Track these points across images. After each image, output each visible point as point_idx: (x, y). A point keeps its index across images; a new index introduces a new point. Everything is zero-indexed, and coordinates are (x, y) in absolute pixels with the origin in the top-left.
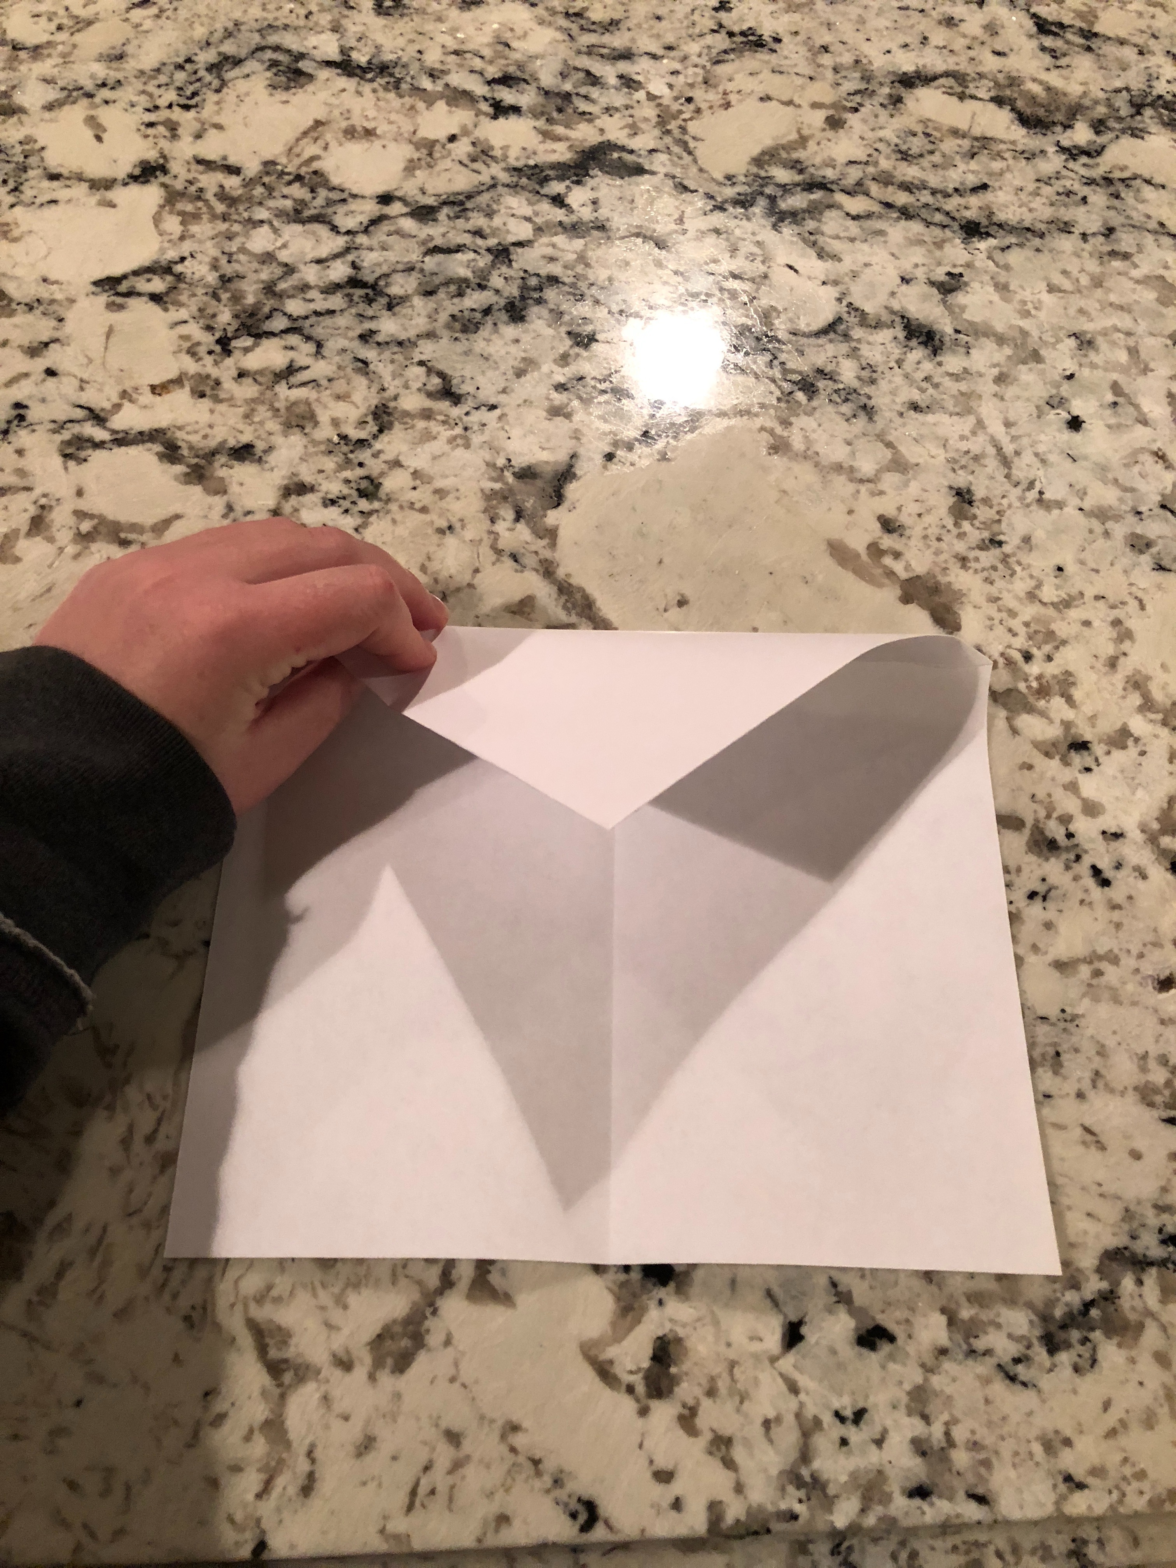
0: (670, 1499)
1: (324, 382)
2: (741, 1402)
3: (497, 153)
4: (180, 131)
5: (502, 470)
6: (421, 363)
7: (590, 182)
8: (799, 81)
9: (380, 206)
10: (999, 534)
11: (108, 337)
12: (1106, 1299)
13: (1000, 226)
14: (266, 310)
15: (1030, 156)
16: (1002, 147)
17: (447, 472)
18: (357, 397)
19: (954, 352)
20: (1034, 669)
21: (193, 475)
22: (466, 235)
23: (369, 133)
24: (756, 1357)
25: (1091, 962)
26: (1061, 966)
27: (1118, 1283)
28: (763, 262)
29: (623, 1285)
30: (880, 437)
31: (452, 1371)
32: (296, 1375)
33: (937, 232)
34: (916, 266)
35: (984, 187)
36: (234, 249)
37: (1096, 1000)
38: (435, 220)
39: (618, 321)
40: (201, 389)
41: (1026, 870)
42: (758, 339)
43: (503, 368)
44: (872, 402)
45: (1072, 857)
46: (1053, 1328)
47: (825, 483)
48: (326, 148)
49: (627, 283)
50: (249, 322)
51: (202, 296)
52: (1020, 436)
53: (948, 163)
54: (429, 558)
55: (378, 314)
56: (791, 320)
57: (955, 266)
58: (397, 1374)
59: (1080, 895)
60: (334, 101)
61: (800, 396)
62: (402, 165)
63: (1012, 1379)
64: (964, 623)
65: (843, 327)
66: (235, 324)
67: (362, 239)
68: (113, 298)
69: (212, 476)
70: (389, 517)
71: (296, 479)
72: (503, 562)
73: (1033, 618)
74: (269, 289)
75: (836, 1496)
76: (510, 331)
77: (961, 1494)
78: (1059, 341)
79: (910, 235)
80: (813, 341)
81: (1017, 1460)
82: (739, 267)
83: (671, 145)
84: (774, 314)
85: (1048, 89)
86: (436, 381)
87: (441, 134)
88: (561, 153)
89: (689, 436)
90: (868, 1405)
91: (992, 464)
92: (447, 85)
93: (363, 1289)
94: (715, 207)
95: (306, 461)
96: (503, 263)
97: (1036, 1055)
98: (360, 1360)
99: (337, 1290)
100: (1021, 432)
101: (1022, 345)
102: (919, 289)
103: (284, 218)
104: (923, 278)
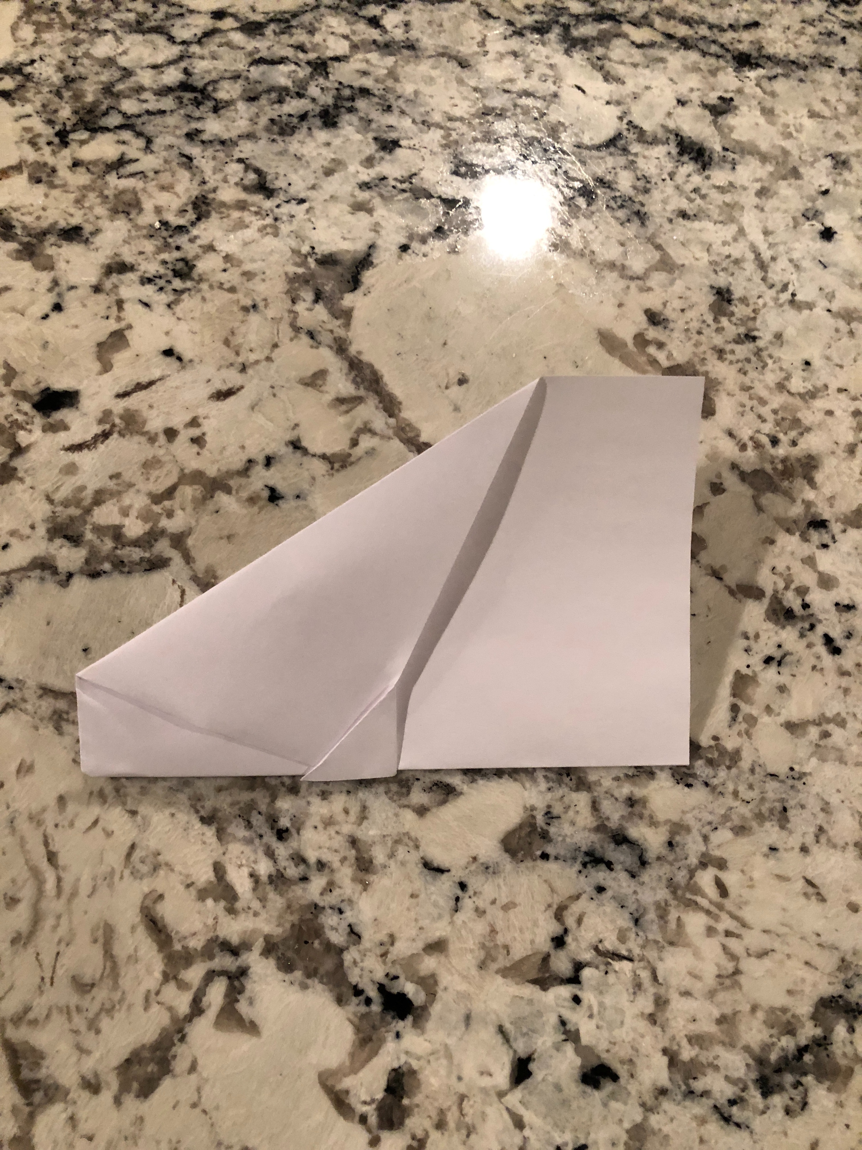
1: (151, 174)
2: (468, 1135)
5: (306, 257)
6: (240, 161)
7: (405, 7)
9: (213, 21)
10: (754, 330)
12: (819, 1045)
13: (769, 58)
14: (104, 107)
17: (257, 257)
18: (180, 188)
19: (721, 167)
20: (778, 450)
21: (24, 252)
22: (289, 49)
24: (485, 1091)
25: (819, 724)
26: (792, 727)
27: (831, 1031)
28: (554, 82)
29: (363, 1017)
30: (651, 240)
31: (195, 1098)
32: (46, 1095)
33: (712, 61)
34: (692, 90)
35: (756, 24)
36: (79, 54)
37: (823, 760)
38: (262, 35)
39: (421, 131)
40: (38, 175)
41: (763, 637)
42: (545, 150)
43: (314, 166)
44: (645, 209)
45: (807, 626)
46: (768, 1072)
47: (599, 278)
49: (431, 96)
50: (87, 118)
51: (46, 94)
52: (777, 244)
53: (725, 3)
54: (233, 333)
55: (204, 116)
56: (576, 134)
57: (726, 91)
58: (142, 1099)
59: (813, 661)
61: (581, 201)
63: (727, 1120)
65: (622, 142)
66: (74, 120)
67: (195, 49)
69: (42, 254)
70: (199, 296)
71: (117, 259)
72: (300, 339)
73: (781, 406)
74: (108, 90)
76: (322, 135)
78: (816, 160)
79: (688, 62)
80: (595, 153)
82: (532, 87)
84: (562, 129)
86: (252, 176)
90: (590, 1144)
91: (750, 266)
93: (117, 1015)
94: (515, 33)
95: (129, 243)
96: (321, 74)
97: (765, 809)
98: (108, 1084)
99: (91, 1015)
100: (778, 240)
101: (783, 162)
102: (694, 110)
103: (127, 29)
104: (698, 101)
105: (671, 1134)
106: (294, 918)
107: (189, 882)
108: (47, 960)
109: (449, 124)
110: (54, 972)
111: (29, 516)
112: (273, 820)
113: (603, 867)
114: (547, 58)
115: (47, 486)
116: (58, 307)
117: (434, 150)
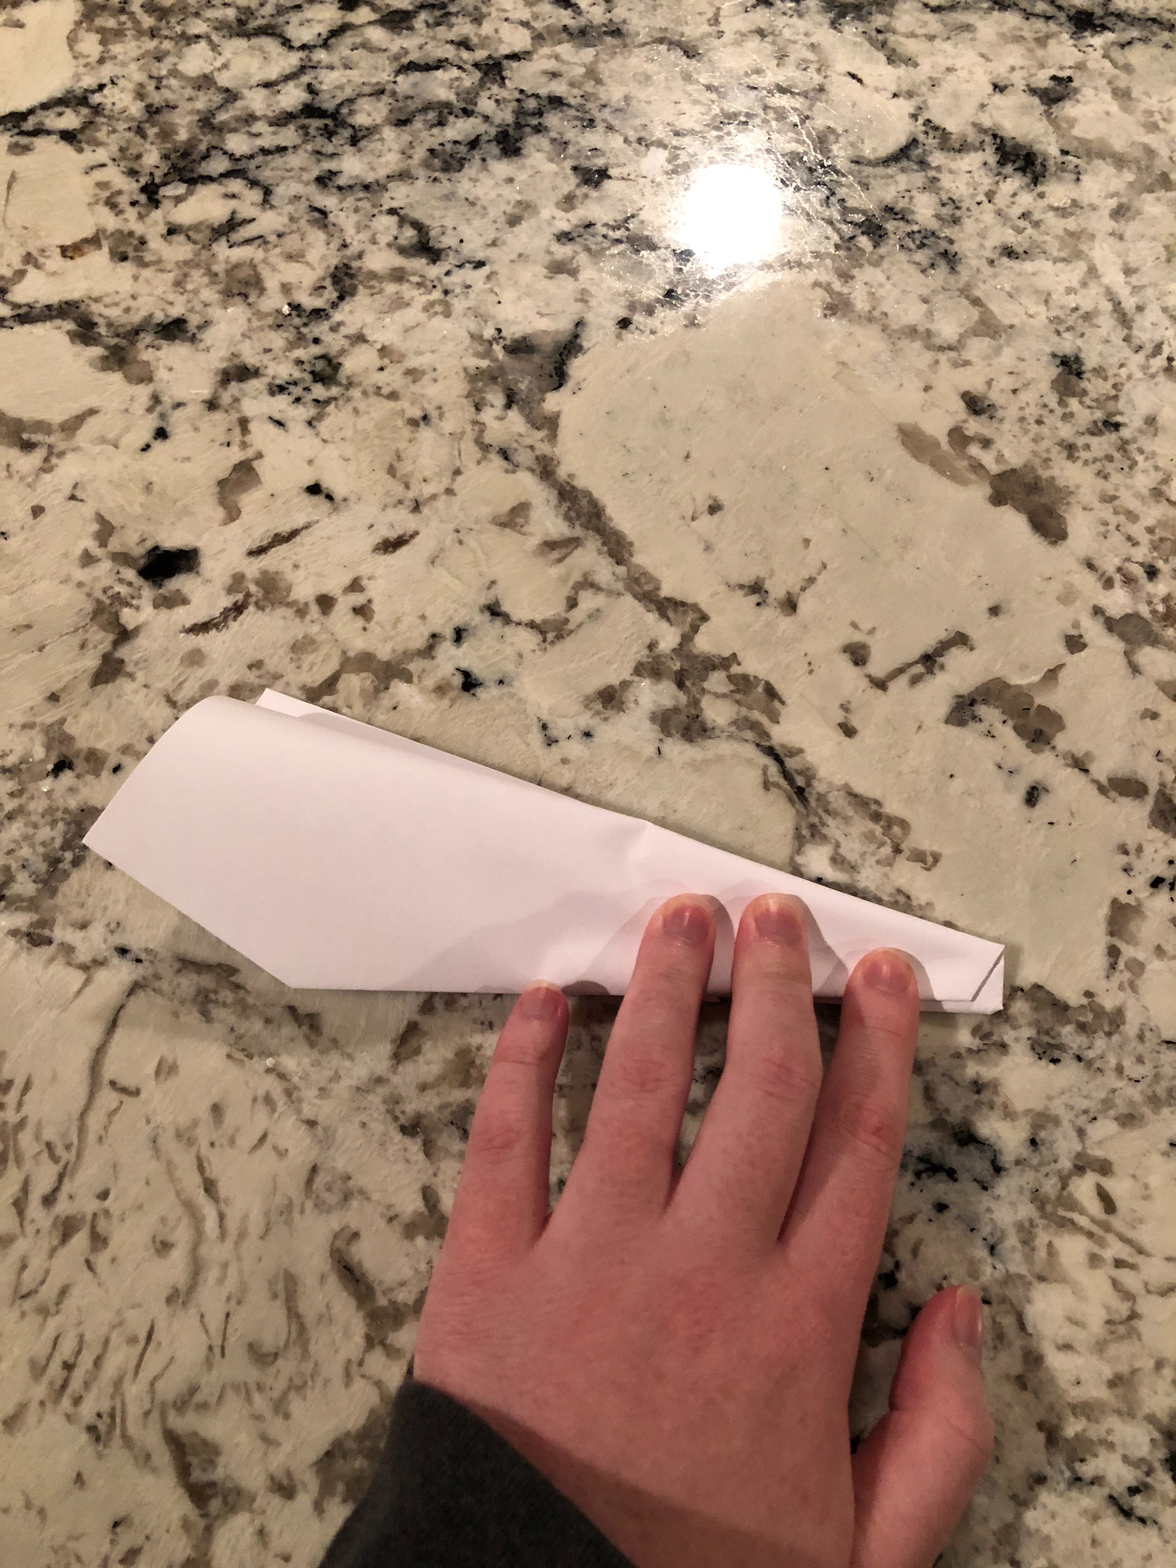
1: (273, 238)
5: (490, 343)
6: (392, 212)
9: (340, 13)
10: (1115, 414)
11: (9, 187)
13: (1119, 16)
14: (203, 147)
17: (423, 347)
18: (313, 256)
19: (1060, 179)
20: (1160, 588)
21: (112, 359)
22: (448, 46)
28: (819, 70)
30: (965, 292)
32: (225, 1502)
33: (1039, 24)
34: (1013, 69)
36: (164, 72)
38: (411, 28)
39: (637, 153)
40: (122, 249)
41: (1148, 850)
42: (811, 170)
43: (493, 213)
44: (955, 248)
47: (895, 352)
49: (649, 102)
50: (181, 164)
51: (124, 134)
52: (1143, 287)
54: (399, 458)
55: (339, 150)
56: (852, 145)
57: (1062, 68)
61: (864, 242)
63: (1127, 1513)
64: (1071, 530)
65: (919, 151)
66: (164, 167)
67: (321, 55)
68: (17, 138)
69: (135, 361)
70: (349, 407)
71: (236, 361)
72: (490, 460)
73: (1159, 522)
74: (206, 122)
76: (501, 168)
79: (1005, 29)
80: (881, 170)
82: (788, 79)
86: (409, 233)
89: (723, 296)
91: (1107, 322)
93: (309, 1393)
94: (759, 2)
95: (250, 338)
96: (495, 81)
97: (1160, 1089)
98: (305, 1485)
99: (276, 1394)
100: (1144, 281)
101: (1147, 167)
102: (1017, 98)
103: (225, 32)
104: (1021, 84)
105: (1054, 1535)
107: (392, 1214)
108: (215, 1323)
109: (675, 142)
110: (224, 1340)
111: (144, 726)
113: (942, 1176)
114: (806, 34)
115: (166, 683)
116: (161, 434)
117: (658, 179)
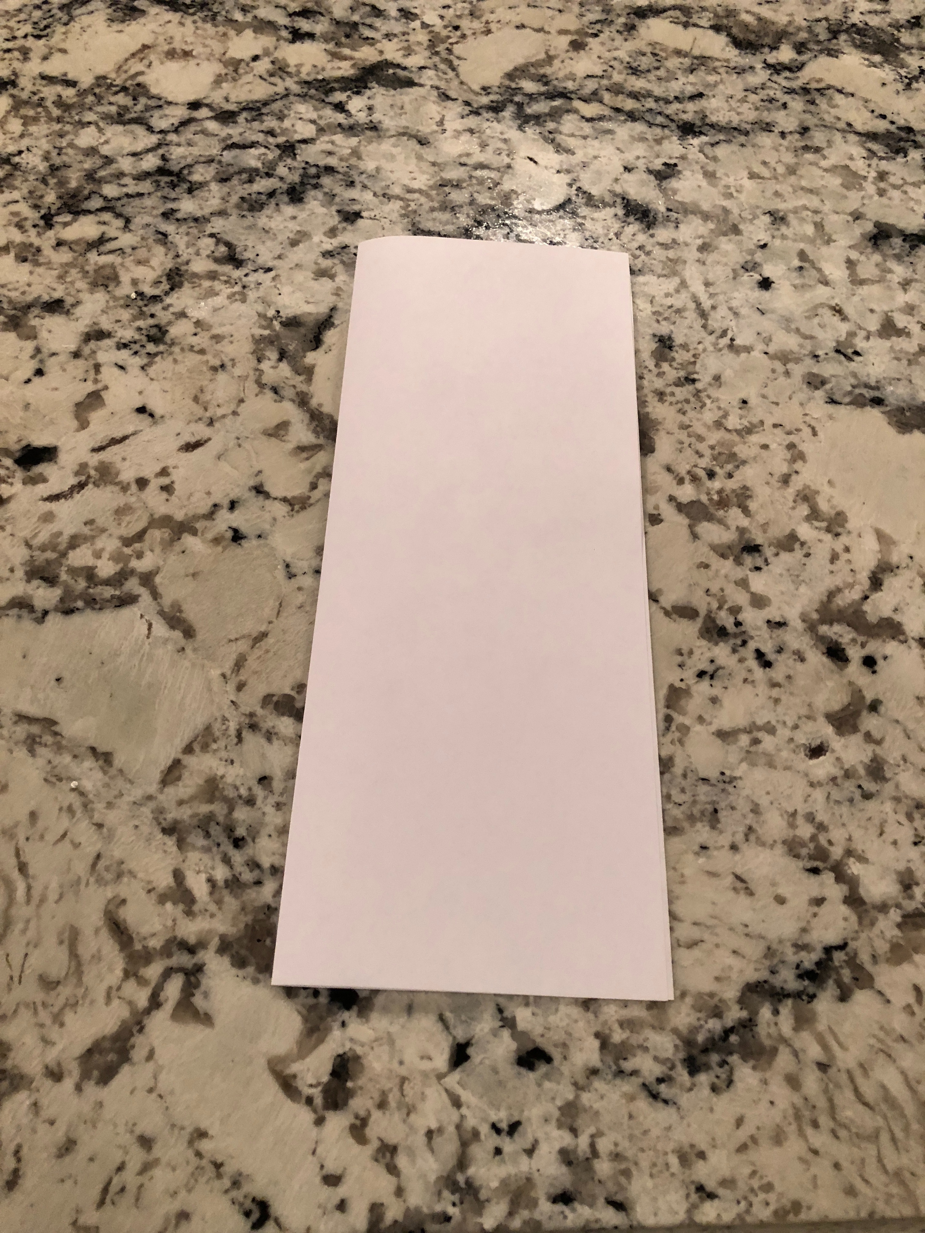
0: (336, 1201)
1: (128, 251)
2: (408, 1114)
3: (292, 69)
4: (31, 55)
5: (271, 320)
6: (212, 235)
7: (368, 93)
8: (550, 13)
9: (189, 111)
10: (693, 373)
12: (745, 1027)
13: (712, 126)
14: (86, 192)
15: (740, 71)
16: (717, 64)
17: (224, 322)
18: (155, 262)
19: (665, 226)
20: (717, 484)
21: (10, 324)
22: (261, 134)
23: (187, 54)
24: (425, 1075)
25: (750, 732)
26: (723, 735)
27: (757, 1013)
28: (508, 155)
29: (311, 1008)
31: (151, 1084)
32: (11, 1084)
33: (658, 131)
34: (638, 158)
35: (701, 95)
36: (64, 144)
37: (753, 764)
38: (235, 122)
39: (382, 203)
40: (24, 254)
41: (697, 653)
43: (280, 238)
45: (739, 642)
46: (695, 1052)
48: (149, 65)
49: (392, 171)
50: (71, 202)
51: (33, 182)
52: (717, 294)
53: (672, 76)
54: (202, 391)
55: (180, 196)
56: (528, 201)
57: (670, 158)
58: (102, 1085)
59: (744, 674)
60: (159, 30)
62: (211, 79)
63: (655, 1096)
64: (657, 446)
65: (572, 206)
66: (58, 204)
67: (172, 137)
69: (26, 325)
70: (170, 359)
71: (96, 328)
72: (265, 394)
73: (718, 442)
74: (90, 176)
75: (488, 1201)
76: (289, 210)
77: (601, 1201)
78: (755, 217)
79: (635, 133)
80: (545, 217)
81: (654, 1171)
82: (487, 160)
83: (438, 64)
84: (514, 196)
85: (760, 19)
86: (223, 249)
87: (246, 55)
88: (345, 69)
90: (523, 1120)
91: (691, 315)
92: (255, 17)
93: (79, 1009)
94: (471, 112)
95: (107, 313)
96: (289, 156)
97: (696, 811)
98: (70, 1072)
99: (56, 1009)
100: (718, 290)
101: (724, 220)
102: (639, 176)
103: (109, 121)
104: (643, 168)
105: (601, 1110)
106: (249, 919)
107: (150, 887)
108: (16, 959)
109: (408, 196)
110: (22, 972)
111: (8, 560)
112: (230, 830)
114: (502, 133)
115: (26, 533)
116: (39, 372)
117: (394, 219)
